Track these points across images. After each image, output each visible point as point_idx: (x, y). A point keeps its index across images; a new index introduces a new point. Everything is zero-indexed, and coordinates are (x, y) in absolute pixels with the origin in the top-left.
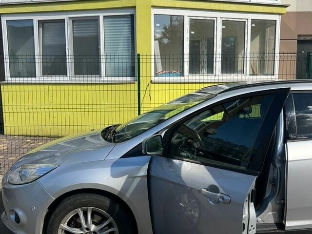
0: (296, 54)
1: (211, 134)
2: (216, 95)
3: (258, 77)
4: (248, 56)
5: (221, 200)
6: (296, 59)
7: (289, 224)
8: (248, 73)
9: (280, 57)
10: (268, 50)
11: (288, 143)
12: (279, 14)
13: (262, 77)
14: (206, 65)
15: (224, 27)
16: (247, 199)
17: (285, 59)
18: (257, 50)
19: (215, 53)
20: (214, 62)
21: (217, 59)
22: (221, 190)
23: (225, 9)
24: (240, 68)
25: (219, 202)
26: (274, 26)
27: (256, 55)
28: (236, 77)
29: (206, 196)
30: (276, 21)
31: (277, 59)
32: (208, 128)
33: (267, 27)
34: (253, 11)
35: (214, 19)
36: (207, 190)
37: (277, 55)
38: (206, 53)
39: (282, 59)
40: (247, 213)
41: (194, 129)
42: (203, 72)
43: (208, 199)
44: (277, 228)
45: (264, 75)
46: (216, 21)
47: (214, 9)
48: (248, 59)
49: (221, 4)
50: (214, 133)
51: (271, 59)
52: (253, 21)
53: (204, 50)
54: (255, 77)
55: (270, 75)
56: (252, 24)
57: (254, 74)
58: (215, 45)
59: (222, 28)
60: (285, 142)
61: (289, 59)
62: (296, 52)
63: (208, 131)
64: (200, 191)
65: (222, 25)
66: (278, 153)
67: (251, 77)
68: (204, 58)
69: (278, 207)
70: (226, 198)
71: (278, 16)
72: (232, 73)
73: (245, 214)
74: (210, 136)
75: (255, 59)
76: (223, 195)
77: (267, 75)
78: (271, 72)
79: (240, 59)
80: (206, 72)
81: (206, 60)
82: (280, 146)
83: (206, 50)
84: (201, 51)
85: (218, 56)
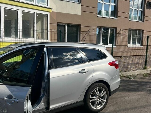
0: (57, 31)
1: (17, 69)
2: (15, 48)
3: (41, 40)
4: (36, 30)
5: (13, 102)
6: (57, 33)
7: (51, 107)
8: (36, 38)
9: (50, 31)
10: (45, 28)
11: (50, 70)
12: (49, 12)
13: (43, 40)
14: (14, 33)
15: (23, 15)
16: (27, 99)
17: (52, 32)
18: (40, 27)
19: (19, 27)
20: (19, 32)
21: (20, 31)
22: (14, 97)
23: (23, 6)
24: (32, 36)
25: (12, 103)
26: (47, 17)
27: (39, 30)
28: (30, 40)
29: (6, 101)
30: (47, 15)
31: (49, 32)
32: (16, 65)
33: (44, 17)
34: (37, 9)
35: (17, 10)
36: (7, 98)
37: (49, 31)
38: (14, 27)
39: (51, 32)
40: (27, 106)
41: (7, 66)
42: (13, 37)
43: (7, 102)
44: (46, 110)
45: (43, 39)
46: (18, 11)
47: (17, 5)
48: (36, 31)
49: (21, 3)
50: (18, 68)
51: (46, 32)
52: (37, 14)
53: (13, 25)
54: (39, 40)
55: (46, 39)
56: (37, 15)
57: (39, 39)
58: (18, 23)
59: (22, 15)
60: (48, 70)
61: (54, 32)
62: (57, 30)
63: (16, 67)
64: (3, 99)
65: (22, 14)
66: (46, 75)
67: (37, 40)
68: (13, 30)
69: (46, 100)
70: (16, 100)
71: (48, 13)
72: (28, 38)
73: (26, 107)
74: (16, 69)
75: (39, 32)
76: (14, 99)
77: (45, 39)
78: (46, 38)
79: (32, 31)
80: (15, 36)
81: (14, 30)
82: (46, 72)
83: (14, 25)
84: (11, 25)
85: (20, 29)
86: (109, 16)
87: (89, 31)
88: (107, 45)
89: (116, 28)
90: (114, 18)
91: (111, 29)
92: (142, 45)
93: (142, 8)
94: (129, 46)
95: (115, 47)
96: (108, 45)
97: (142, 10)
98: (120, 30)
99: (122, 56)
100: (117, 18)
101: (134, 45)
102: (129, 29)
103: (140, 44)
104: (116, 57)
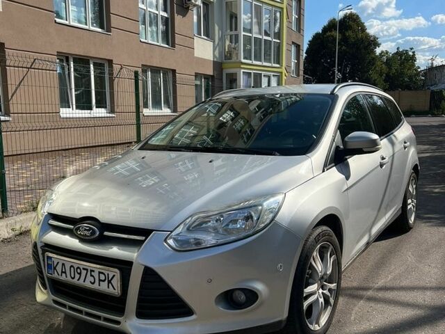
86: (86, 25)
87: (33, 67)
88: (89, 111)
89: (110, 62)
90: (100, 30)
91: (95, 64)
92: (175, 110)
93: (165, 10)
94: (147, 114)
95: (113, 115)
96: (92, 111)
97: (166, 15)
98: (121, 69)
99: (131, 143)
100: (110, 32)
101: (157, 112)
102: (142, 65)
103: (169, 108)
104: (118, 144)
